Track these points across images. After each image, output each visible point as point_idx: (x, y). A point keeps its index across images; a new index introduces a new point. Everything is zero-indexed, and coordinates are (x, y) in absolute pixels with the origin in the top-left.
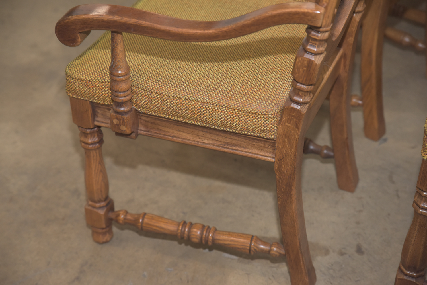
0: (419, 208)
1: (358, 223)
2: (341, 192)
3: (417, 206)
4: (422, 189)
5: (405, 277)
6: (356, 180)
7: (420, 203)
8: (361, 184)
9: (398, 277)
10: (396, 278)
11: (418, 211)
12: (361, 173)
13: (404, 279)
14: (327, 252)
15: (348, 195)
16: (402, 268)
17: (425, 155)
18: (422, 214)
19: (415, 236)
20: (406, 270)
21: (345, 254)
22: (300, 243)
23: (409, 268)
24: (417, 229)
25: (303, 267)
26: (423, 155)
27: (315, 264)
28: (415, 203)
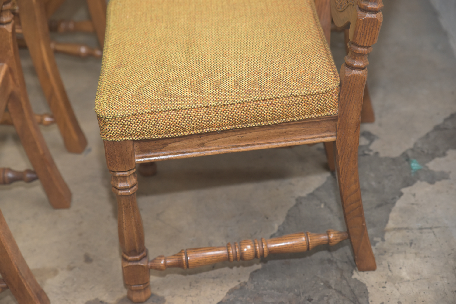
0: (117, 190)
1: (81, 235)
2: (57, 211)
3: (116, 189)
4: (113, 170)
5: (130, 264)
6: (69, 195)
7: (117, 185)
8: (75, 198)
9: (124, 266)
10: (123, 268)
11: (118, 193)
12: (72, 188)
13: (130, 266)
14: (55, 272)
15: (64, 213)
16: (125, 256)
17: (104, 136)
18: (122, 195)
19: (125, 219)
20: (129, 256)
21: (74, 267)
22: (18, 268)
23: (130, 254)
24: (123, 212)
25: (30, 293)
26: (102, 137)
27: (46, 289)
28: (113, 187)
